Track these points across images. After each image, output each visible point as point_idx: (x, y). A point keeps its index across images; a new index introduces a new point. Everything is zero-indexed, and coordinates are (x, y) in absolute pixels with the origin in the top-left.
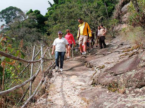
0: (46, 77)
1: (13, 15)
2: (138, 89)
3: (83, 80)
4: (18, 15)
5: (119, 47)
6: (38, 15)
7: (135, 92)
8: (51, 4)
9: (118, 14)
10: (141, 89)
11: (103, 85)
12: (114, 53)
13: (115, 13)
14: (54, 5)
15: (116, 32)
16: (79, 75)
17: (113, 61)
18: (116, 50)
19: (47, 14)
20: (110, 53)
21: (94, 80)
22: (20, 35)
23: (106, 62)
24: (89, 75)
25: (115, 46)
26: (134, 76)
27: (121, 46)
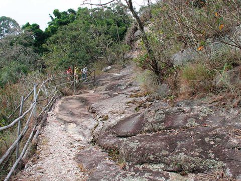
0: (39, 127)
1: (5, 27)
2: (138, 166)
3: (83, 133)
4: (12, 27)
5: (127, 88)
6: (37, 30)
7: (134, 171)
8: (52, 18)
9: (130, 39)
10: (142, 166)
11: (104, 148)
12: (121, 95)
13: (127, 38)
14: (56, 19)
15: (128, 59)
16: (78, 124)
17: (118, 110)
18: (123, 92)
19: (47, 29)
20: (116, 95)
21: (94, 136)
22: (12, 55)
23: (110, 109)
24: (89, 127)
25: (123, 85)
26: (136, 151)
27: (130, 87)
